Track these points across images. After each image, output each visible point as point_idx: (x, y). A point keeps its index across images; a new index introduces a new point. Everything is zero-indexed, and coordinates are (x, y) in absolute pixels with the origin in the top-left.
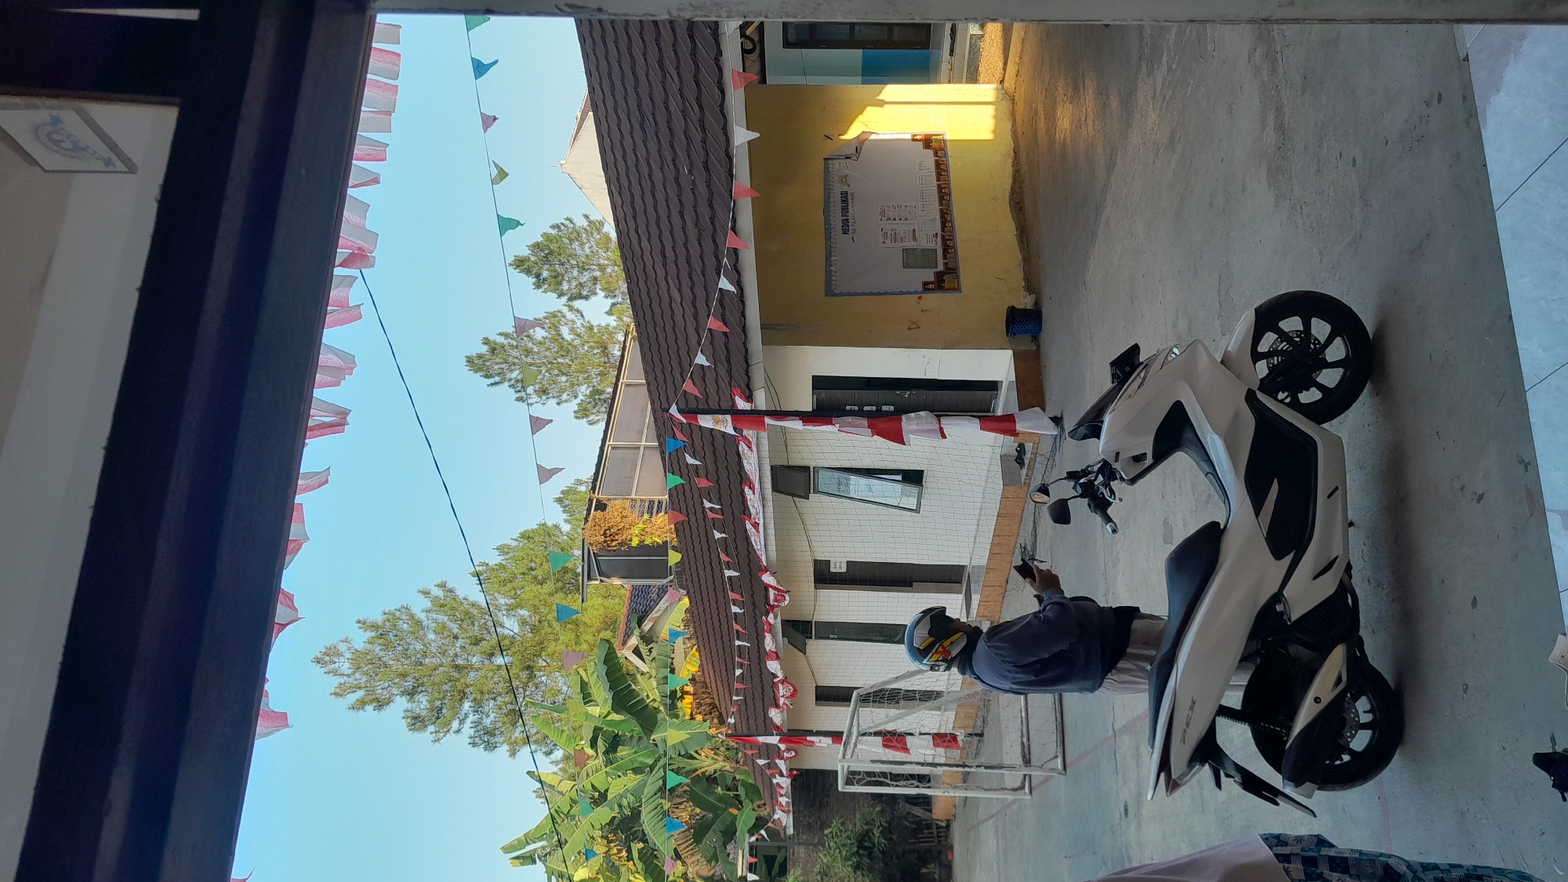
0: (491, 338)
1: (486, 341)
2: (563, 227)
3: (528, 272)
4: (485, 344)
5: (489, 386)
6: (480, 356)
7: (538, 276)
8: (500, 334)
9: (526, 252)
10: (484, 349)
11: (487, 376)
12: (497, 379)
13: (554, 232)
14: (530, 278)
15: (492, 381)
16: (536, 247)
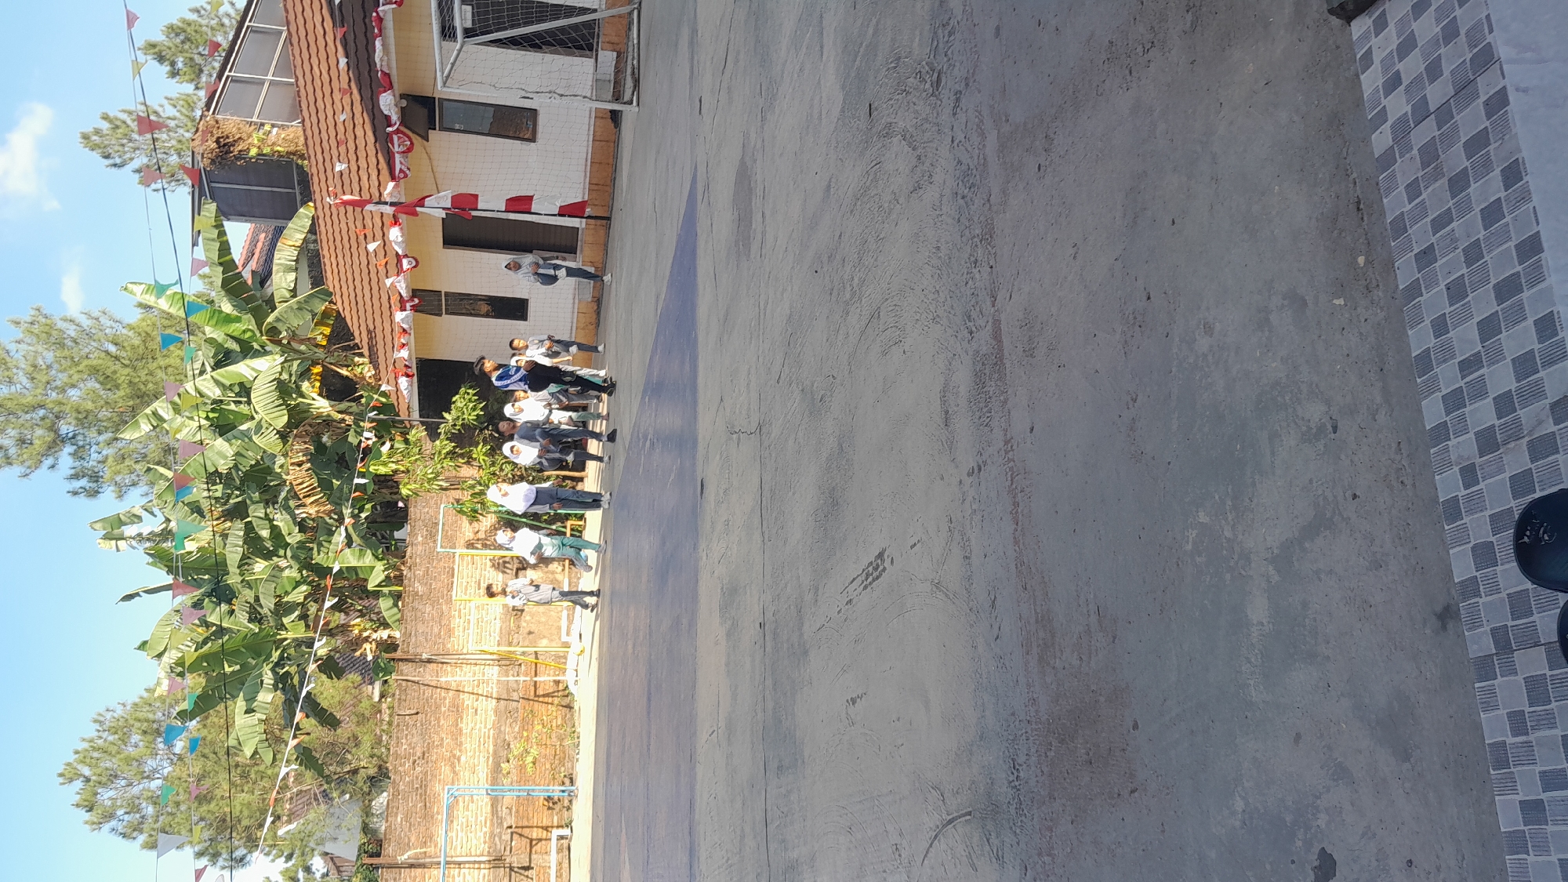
0: (111, 115)
1: (105, 117)
2: (203, 12)
3: (161, 59)
4: (103, 118)
5: (107, 166)
6: (97, 132)
7: (173, 64)
8: (124, 111)
9: (159, 37)
10: (105, 126)
11: (107, 157)
12: (118, 161)
13: (194, 17)
14: (163, 67)
15: (111, 161)
16: (173, 30)
